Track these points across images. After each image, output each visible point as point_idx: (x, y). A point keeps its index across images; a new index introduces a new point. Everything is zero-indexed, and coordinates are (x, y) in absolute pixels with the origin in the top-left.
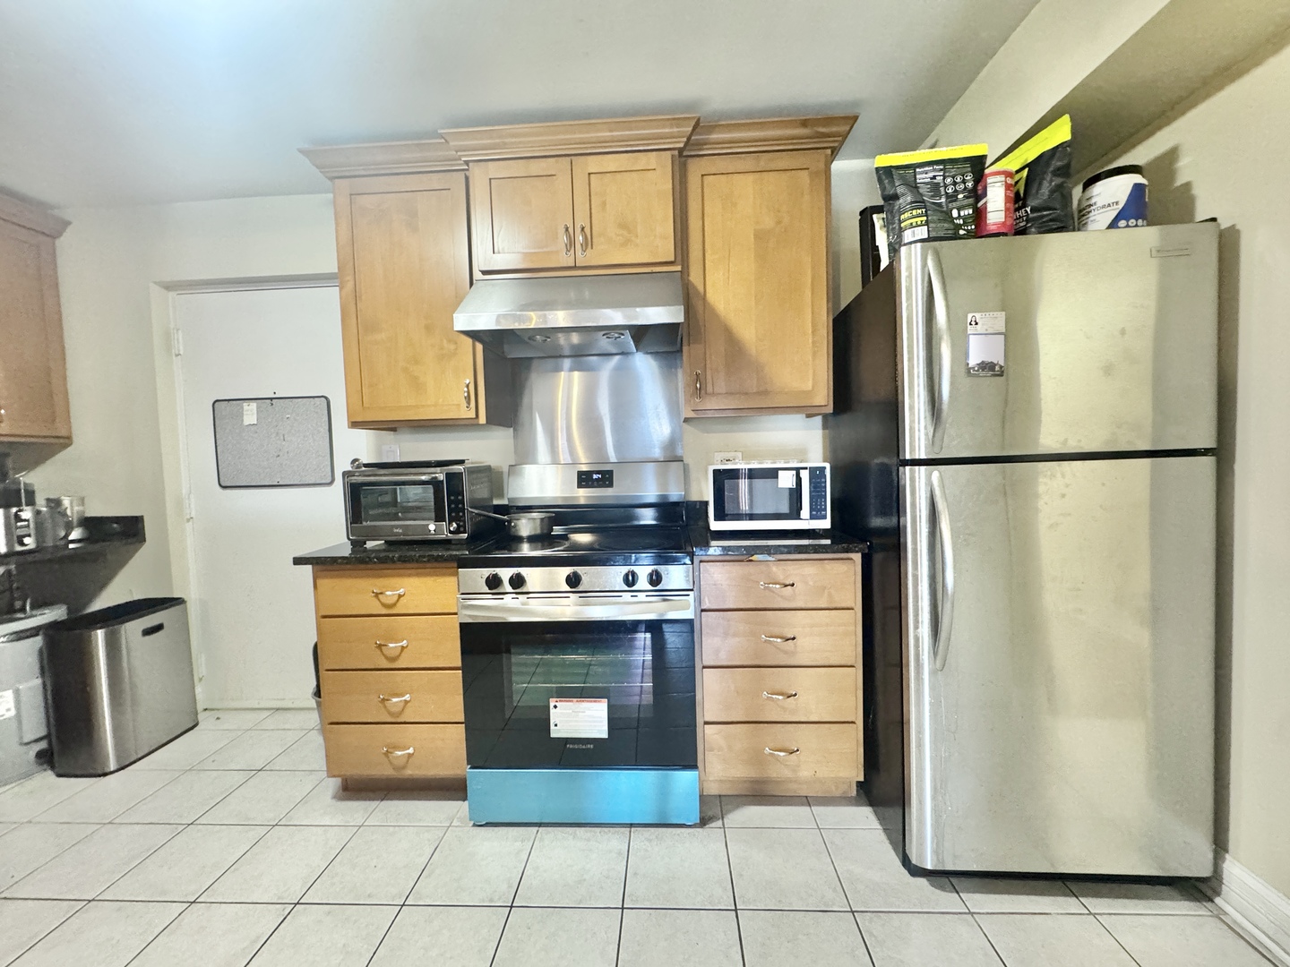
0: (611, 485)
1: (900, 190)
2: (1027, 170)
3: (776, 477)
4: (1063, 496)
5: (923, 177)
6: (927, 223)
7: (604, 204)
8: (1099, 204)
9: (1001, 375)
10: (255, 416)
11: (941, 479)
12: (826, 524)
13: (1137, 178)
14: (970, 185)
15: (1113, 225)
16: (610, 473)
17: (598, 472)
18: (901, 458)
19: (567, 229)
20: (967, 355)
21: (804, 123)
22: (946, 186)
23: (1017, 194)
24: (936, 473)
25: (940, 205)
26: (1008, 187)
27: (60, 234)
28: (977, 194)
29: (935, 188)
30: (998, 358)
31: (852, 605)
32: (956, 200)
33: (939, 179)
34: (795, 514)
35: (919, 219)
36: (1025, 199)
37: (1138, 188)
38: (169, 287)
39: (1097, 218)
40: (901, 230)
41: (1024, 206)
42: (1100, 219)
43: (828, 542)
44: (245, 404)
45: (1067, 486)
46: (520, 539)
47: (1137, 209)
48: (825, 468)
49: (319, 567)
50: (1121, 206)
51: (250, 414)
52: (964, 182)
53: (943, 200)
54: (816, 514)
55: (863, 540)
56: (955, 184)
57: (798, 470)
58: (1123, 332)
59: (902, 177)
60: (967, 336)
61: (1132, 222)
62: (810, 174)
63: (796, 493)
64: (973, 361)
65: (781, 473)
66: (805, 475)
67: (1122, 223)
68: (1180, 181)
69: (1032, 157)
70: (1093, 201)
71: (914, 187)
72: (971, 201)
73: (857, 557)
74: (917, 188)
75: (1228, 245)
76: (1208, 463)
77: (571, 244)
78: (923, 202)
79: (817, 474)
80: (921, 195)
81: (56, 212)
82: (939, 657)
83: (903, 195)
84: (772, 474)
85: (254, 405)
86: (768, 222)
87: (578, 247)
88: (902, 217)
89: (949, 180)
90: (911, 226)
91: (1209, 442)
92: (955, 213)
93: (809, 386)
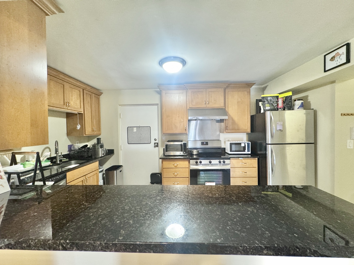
0: (208, 145)
1: (265, 101)
2: (285, 98)
3: (241, 144)
4: (292, 150)
5: (269, 99)
6: (270, 106)
7: (211, 97)
8: (296, 104)
9: (282, 131)
10: (136, 130)
11: (273, 147)
12: (250, 153)
13: (302, 101)
14: (276, 100)
15: (298, 108)
16: (208, 142)
17: (205, 142)
18: (266, 143)
19: (205, 101)
20: (277, 128)
21: (246, 84)
22: (272, 100)
23: (284, 101)
24: (272, 145)
25: (271, 103)
26: (282, 101)
27: (101, 95)
28: (277, 102)
29: (271, 100)
30: (282, 129)
31: (256, 167)
32: (274, 103)
33: (271, 99)
34: (244, 151)
35: (268, 106)
36: (285, 102)
37: (302, 103)
38: (120, 105)
39: (296, 106)
40: (265, 107)
41: (285, 103)
42: (296, 107)
43: (250, 156)
44: (134, 128)
45: (292, 148)
46: (193, 155)
47: (302, 106)
48: (249, 143)
49: (163, 160)
50: (300, 105)
51: (135, 130)
52: (275, 100)
53: (272, 102)
54: (248, 151)
55: (258, 156)
56: (274, 100)
57: (245, 143)
58: (300, 125)
59: (266, 99)
60: (277, 125)
61: (301, 108)
62: (247, 92)
63: (244, 147)
64: (278, 129)
65: (242, 143)
66: (246, 144)
67: (300, 108)
68: (309, 101)
69: (286, 96)
70: (295, 104)
71: (267, 100)
72: (276, 103)
73: (257, 159)
74: (268, 100)
75: (315, 113)
76: (313, 145)
77: (206, 104)
78: (269, 103)
79: (248, 144)
80: (269, 102)
81: (101, 91)
82: (273, 174)
83: (266, 102)
84: (240, 144)
85: (136, 128)
86: (239, 100)
87: (207, 104)
88: (266, 105)
89: (273, 99)
90: (267, 107)
91: (313, 142)
92: (274, 105)
93: (246, 128)
